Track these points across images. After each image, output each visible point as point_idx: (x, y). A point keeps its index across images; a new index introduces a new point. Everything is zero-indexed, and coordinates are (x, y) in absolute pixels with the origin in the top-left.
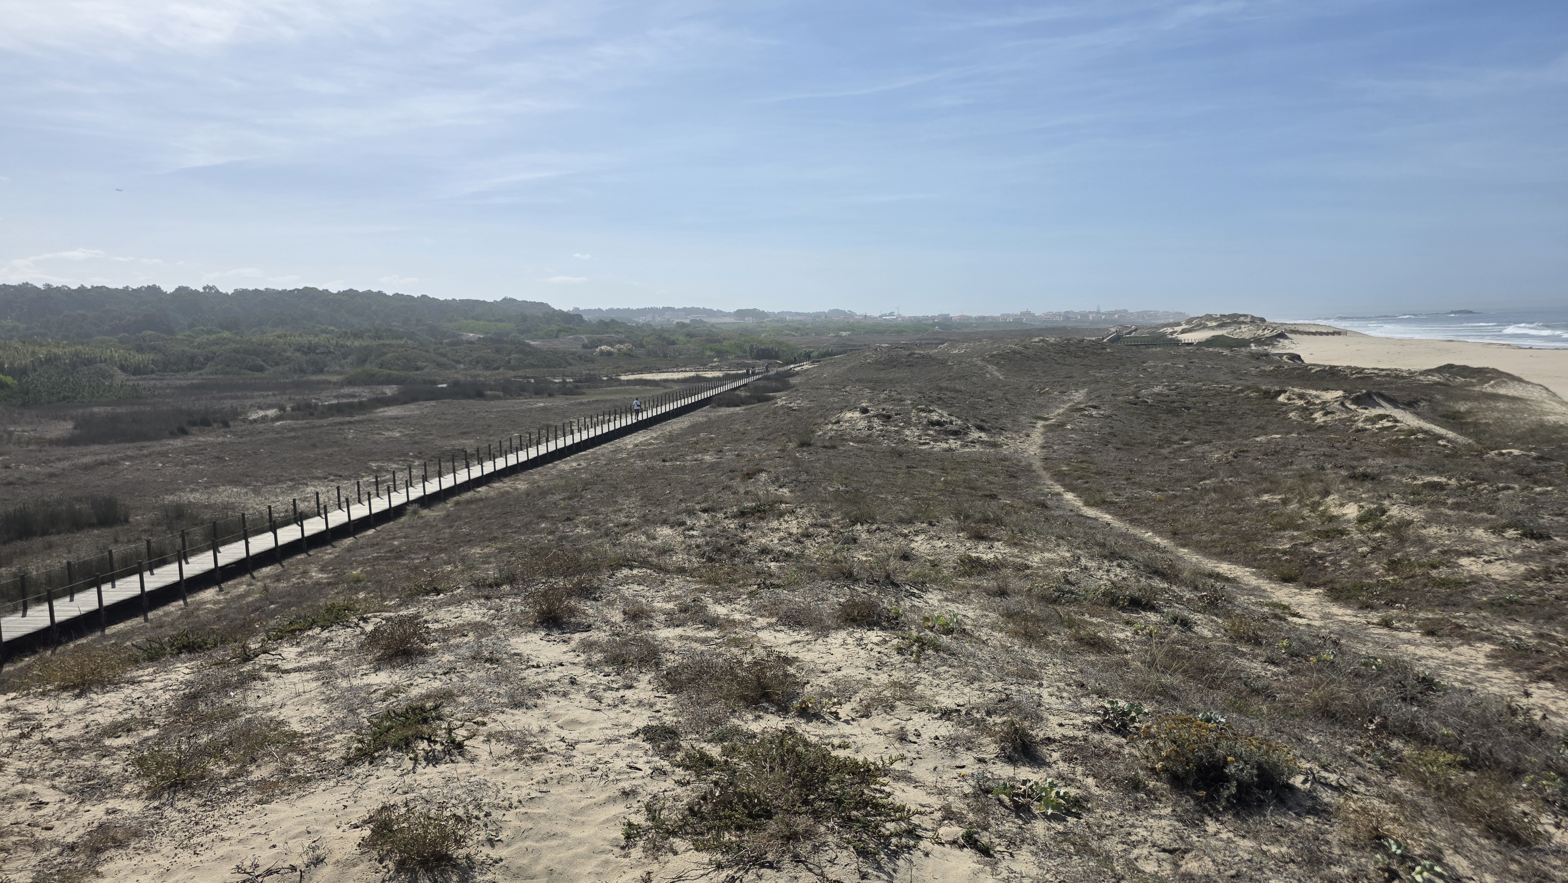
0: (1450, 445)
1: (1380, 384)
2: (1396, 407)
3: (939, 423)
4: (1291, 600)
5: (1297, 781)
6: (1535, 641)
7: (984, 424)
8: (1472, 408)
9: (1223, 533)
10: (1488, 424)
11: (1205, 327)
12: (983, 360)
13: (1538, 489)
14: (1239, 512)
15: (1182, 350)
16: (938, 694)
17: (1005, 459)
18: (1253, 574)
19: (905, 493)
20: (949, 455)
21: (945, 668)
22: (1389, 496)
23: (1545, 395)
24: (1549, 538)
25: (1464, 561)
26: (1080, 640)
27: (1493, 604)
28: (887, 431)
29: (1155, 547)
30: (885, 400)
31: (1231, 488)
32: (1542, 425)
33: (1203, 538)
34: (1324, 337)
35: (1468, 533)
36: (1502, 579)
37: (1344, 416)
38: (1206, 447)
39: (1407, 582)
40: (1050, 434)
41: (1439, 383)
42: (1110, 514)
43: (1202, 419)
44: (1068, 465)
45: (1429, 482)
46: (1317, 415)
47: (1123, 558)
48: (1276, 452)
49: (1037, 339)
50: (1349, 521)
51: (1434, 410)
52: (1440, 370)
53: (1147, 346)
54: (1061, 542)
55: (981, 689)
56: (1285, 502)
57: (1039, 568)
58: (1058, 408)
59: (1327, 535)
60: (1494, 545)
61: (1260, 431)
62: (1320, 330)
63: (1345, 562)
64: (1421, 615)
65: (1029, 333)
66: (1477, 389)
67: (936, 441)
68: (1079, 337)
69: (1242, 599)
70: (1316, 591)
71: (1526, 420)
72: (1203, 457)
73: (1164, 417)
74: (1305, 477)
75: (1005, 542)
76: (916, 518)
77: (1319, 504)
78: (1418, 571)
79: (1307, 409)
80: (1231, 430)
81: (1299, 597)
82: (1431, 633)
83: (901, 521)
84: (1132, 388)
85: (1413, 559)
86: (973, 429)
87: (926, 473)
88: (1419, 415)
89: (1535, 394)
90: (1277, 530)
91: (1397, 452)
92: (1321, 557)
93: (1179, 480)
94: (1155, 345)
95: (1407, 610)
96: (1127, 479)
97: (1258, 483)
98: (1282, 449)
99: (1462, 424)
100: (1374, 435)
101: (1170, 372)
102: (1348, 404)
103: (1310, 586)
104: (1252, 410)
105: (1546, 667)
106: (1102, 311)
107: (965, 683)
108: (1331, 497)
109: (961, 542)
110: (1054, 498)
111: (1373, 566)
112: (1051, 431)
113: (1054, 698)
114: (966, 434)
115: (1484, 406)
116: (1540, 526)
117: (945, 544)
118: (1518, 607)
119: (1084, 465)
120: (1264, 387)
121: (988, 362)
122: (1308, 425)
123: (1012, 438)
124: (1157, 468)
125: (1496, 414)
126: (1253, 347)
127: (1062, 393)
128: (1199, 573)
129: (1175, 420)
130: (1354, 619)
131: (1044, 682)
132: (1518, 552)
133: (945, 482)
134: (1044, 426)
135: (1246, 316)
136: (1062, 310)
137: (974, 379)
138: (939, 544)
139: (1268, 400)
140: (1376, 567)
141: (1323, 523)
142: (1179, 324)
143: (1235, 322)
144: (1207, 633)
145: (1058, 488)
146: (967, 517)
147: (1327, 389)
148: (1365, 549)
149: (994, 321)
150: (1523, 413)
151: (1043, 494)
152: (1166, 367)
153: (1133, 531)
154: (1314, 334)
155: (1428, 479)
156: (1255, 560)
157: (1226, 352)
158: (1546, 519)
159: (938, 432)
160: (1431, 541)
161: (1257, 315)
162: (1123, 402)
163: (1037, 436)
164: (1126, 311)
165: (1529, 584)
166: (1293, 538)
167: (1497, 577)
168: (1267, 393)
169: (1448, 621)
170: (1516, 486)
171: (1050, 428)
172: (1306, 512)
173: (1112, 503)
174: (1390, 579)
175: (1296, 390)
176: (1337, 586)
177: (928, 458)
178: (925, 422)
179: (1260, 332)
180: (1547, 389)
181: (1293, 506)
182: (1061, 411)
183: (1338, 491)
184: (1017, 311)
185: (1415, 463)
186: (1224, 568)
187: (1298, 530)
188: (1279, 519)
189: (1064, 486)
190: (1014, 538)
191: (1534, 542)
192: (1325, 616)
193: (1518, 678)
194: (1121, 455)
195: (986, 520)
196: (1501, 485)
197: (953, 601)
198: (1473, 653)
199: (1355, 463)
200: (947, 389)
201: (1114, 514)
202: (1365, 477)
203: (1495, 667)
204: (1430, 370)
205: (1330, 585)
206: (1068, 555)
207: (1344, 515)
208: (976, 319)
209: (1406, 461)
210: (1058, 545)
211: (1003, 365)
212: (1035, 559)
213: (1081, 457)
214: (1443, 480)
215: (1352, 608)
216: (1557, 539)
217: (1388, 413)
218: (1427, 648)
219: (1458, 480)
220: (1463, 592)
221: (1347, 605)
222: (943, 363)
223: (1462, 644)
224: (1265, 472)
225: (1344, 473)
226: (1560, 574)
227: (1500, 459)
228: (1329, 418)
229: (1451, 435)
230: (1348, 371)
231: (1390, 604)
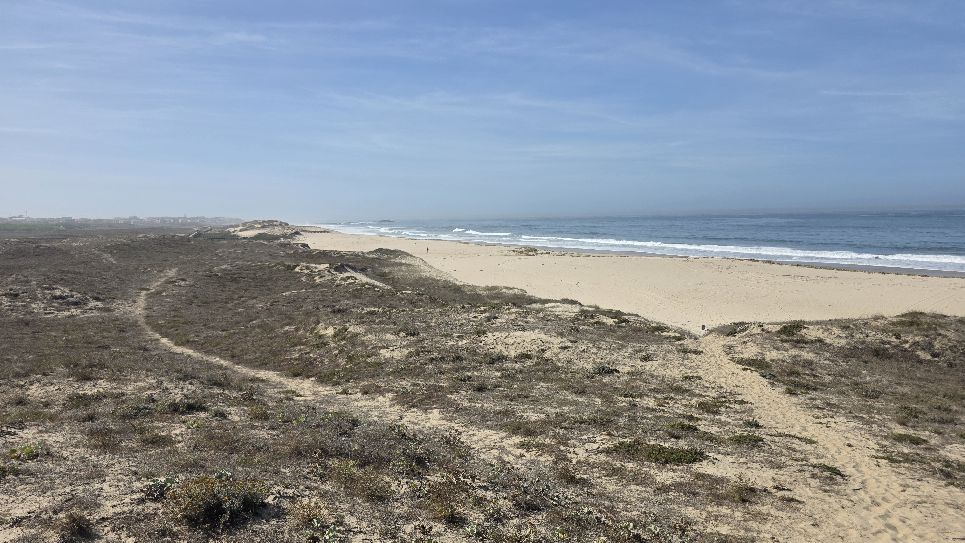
0: (381, 291)
1: (348, 259)
2: (356, 272)
3: (61, 297)
4: (298, 387)
5: (270, 500)
6: (411, 388)
7: (99, 296)
8: (391, 270)
9: (262, 352)
10: (398, 278)
11: (254, 228)
12: (100, 250)
13: (416, 310)
14: (272, 338)
15: (240, 242)
16: (11, 508)
17: (117, 319)
18: (278, 375)
19: (30, 353)
20: (70, 320)
21: (23, 486)
22: (349, 321)
23: (421, 263)
24: (418, 334)
25: (382, 351)
26: (145, 441)
27: (394, 372)
28: (15, 306)
29: (220, 367)
30: (13, 283)
31: (268, 324)
32: (421, 277)
33: (250, 357)
34: (320, 234)
35: (384, 337)
36: (398, 358)
37: (330, 278)
38: (255, 301)
39: (357, 367)
40: (151, 300)
41: (376, 258)
42: (192, 349)
43: (252, 284)
44: (164, 319)
45: (370, 311)
46: (316, 278)
47: (194, 378)
48: (294, 301)
49: (141, 236)
50: (329, 337)
51: (374, 272)
52: (376, 251)
53: (219, 239)
54: (149, 373)
55: (52, 495)
56: (297, 330)
57: (133, 394)
58: (157, 281)
59: (318, 346)
60: (395, 341)
61: (286, 289)
62: (317, 230)
63: (327, 360)
64: (362, 384)
65: (136, 231)
66: (393, 260)
67: (59, 311)
68: (172, 234)
69: (270, 391)
70: (311, 379)
71: (414, 276)
72: (253, 307)
73: (229, 284)
74: (308, 314)
75: (106, 379)
76: (32, 371)
77: (314, 329)
78: (362, 360)
79: (311, 275)
80: (270, 290)
81: (302, 384)
82: (366, 393)
83: (18, 375)
84: (208, 266)
85: (359, 354)
86: (91, 300)
87: (50, 335)
88: (367, 275)
89: (417, 262)
90: (292, 347)
91: (355, 296)
92: (315, 359)
93: (237, 323)
94: (224, 239)
95: (356, 382)
96: (204, 325)
97: (282, 320)
98: (298, 299)
99: (387, 279)
100: (346, 287)
101: (233, 255)
102: (332, 271)
103: (308, 377)
104: (281, 277)
105: (415, 400)
106: (188, 217)
107: (39, 493)
108: (321, 324)
109: (70, 385)
110: (153, 343)
111: (341, 360)
112: (152, 297)
113: (113, 488)
114: (85, 304)
115: (396, 269)
116: (415, 329)
117: (56, 388)
118: (405, 372)
119: (175, 319)
120: (287, 263)
121: (104, 251)
122: (312, 284)
123: (122, 304)
124: (224, 316)
125: (402, 273)
126: (282, 240)
127: (160, 271)
128: (245, 379)
129: (236, 285)
130: (330, 392)
131: (107, 478)
132: (405, 343)
133: (67, 340)
134: (146, 295)
135: (277, 221)
136: (160, 216)
137: (93, 264)
138: (51, 388)
139: (290, 271)
140: (342, 361)
141: (316, 340)
142: (238, 226)
143: (271, 225)
144: (236, 418)
145: (157, 336)
146: (76, 366)
147: (321, 263)
148: (337, 352)
149: (109, 223)
150: (413, 272)
151: (145, 341)
152: (230, 253)
153: (205, 358)
154: (314, 232)
155: (370, 309)
156: (280, 366)
157: (266, 243)
158: (417, 325)
159: (62, 304)
160: (367, 343)
161: (284, 221)
162: (202, 276)
163: (141, 302)
164: (204, 217)
165: (410, 359)
166: (300, 350)
167: (396, 357)
168: (289, 266)
169: (374, 385)
170: (407, 309)
171: (151, 296)
172: (308, 334)
173: (193, 342)
174: (348, 366)
175: (305, 264)
176: (323, 375)
177: (51, 324)
178: (49, 297)
179: (285, 231)
180: (422, 260)
181: (301, 332)
182: (159, 283)
183: (324, 321)
184: (127, 216)
185: (363, 302)
186: (262, 374)
187: (303, 345)
188: (293, 340)
189: (161, 334)
190: (113, 375)
191: (412, 337)
192: (315, 393)
193: (403, 409)
194: (201, 310)
195: (92, 366)
196: (401, 309)
197: (46, 432)
198: (384, 400)
199: (334, 304)
200: (68, 272)
201: (195, 349)
202: (339, 311)
203: (393, 405)
204: (372, 252)
205: (319, 375)
206: (154, 381)
207: (327, 334)
208: (94, 221)
209: (359, 301)
210: (147, 376)
211: (116, 254)
212: (129, 388)
213: (173, 313)
214: (376, 309)
215: (330, 386)
216: (421, 334)
217: (352, 275)
218: (363, 401)
219: (383, 309)
220: (382, 368)
221: (327, 385)
222: (67, 253)
223: (380, 396)
224: (287, 313)
225: (329, 310)
226: (422, 352)
227: (402, 296)
228: (322, 279)
229: (382, 285)
230: (332, 253)
231: (348, 381)
